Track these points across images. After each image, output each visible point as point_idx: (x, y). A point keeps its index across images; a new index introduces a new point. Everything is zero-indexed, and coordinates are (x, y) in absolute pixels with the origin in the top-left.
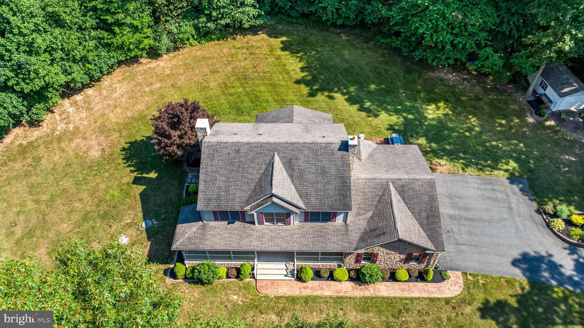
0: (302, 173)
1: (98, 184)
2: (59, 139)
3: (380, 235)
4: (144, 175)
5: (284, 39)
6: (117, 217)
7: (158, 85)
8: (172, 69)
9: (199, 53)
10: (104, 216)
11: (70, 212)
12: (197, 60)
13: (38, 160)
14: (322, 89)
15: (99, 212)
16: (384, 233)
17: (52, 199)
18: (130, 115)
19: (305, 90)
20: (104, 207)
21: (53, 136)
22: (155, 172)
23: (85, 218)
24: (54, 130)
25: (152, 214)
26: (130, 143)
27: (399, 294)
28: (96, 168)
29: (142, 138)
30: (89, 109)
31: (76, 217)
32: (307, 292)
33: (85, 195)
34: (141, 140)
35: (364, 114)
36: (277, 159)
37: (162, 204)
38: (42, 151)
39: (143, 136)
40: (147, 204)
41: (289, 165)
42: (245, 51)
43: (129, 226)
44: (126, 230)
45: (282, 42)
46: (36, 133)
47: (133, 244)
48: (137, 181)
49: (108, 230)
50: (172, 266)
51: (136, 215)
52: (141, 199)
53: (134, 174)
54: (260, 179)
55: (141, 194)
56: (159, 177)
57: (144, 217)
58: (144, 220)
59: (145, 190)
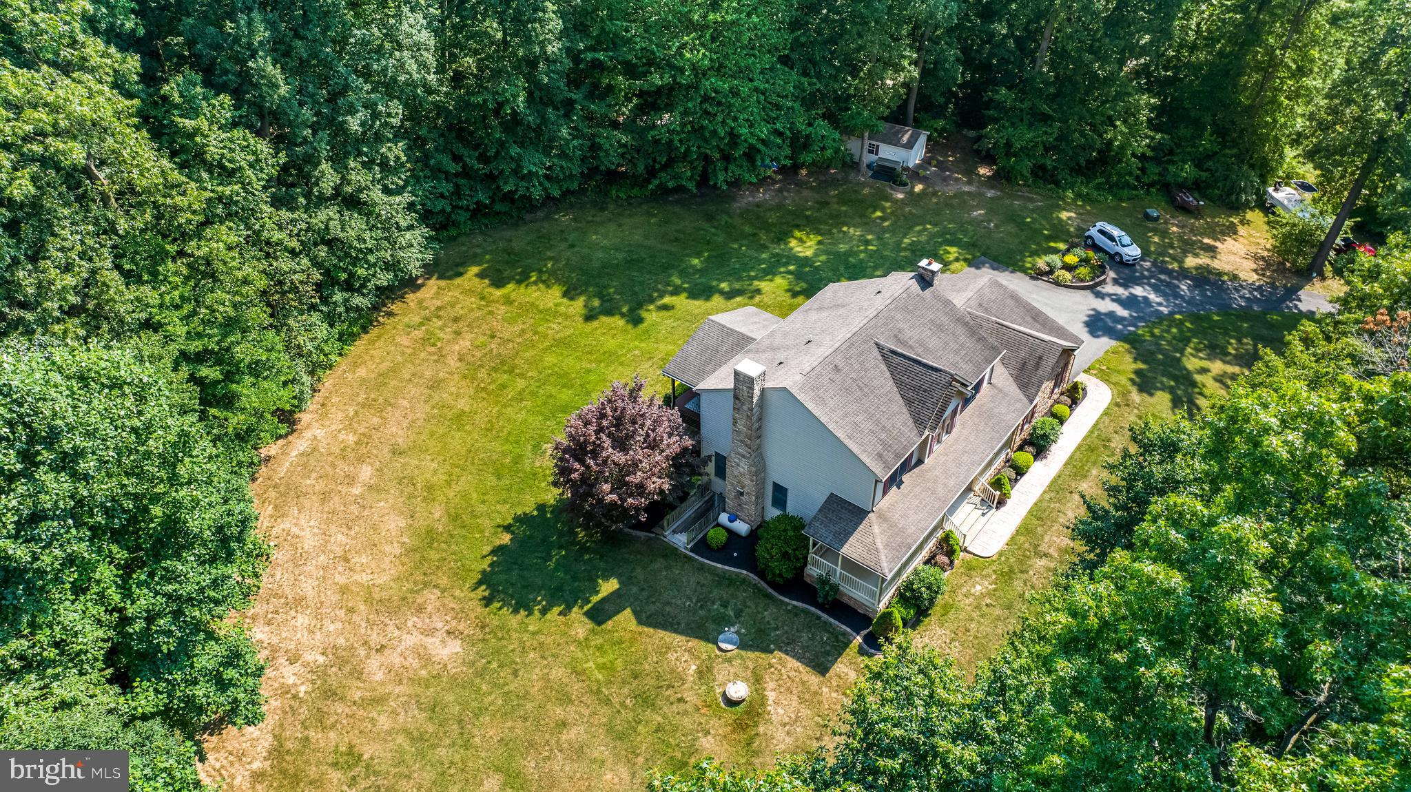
1: (545, 677)
2: (330, 694)
3: (1038, 363)
4: (595, 599)
5: (473, 270)
6: (666, 681)
7: (367, 469)
10: (645, 701)
11: (580, 755)
12: (376, 385)
13: (351, 759)
15: (623, 704)
16: (1040, 358)
17: (511, 773)
18: (398, 550)
19: (615, 321)
20: (620, 694)
21: (301, 701)
22: (606, 578)
23: (620, 734)
25: (710, 626)
26: (480, 583)
28: (494, 665)
29: (489, 560)
31: (601, 750)
33: (556, 712)
34: (490, 565)
35: (743, 298)
37: (698, 601)
39: (485, 557)
40: (678, 624)
42: (438, 322)
43: (706, 671)
44: (714, 680)
47: (757, 680)
48: (599, 615)
49: (689, 707)
50: (859, 639)
51: (689, 651)
52: (654, 627)
53: (576, 613)
54: (899, 384)
55: (640, 622)
56: (624, 578)
57: (707, 640)
58: (715, 643)
59: (635, 613)
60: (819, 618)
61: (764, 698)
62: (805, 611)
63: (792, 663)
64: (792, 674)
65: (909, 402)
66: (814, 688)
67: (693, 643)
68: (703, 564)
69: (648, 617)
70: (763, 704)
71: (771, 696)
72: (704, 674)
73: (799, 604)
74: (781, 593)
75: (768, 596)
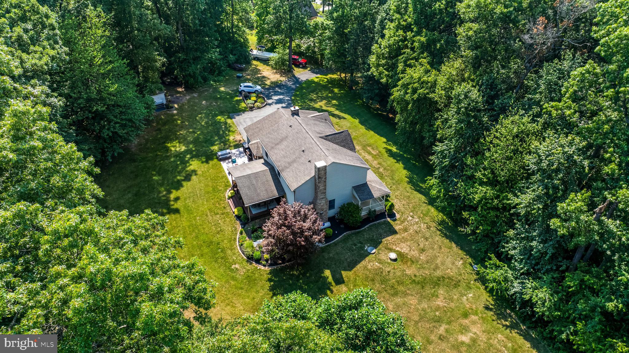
4: (331, 280)
22: (323, 273)
25: (363, 252)
37: (350, 251)
40: (356, 260)
44: (385, 260)
47: (391, 250)
48: (339, 281)
49: (392, 271)
50: (388, 219)
51: (369, 262)
52: (354, 267)
53: (335, 288)
54: (337, 143)
55: (350, 270)
56: (326, 267)
57: (367, 256)
58: (370, 254)
59: (345, 270)
60: (375, 224)
61: (398, 251)
62: (371, 226)
63: (389, 238)
64: (393, 240)
65: (344, 146)
66: (401, 237)
67: (367, 259)
68: (334, 243)
69: (349, 266)
70: (400, 252)
71: (398, 249)
72: (380, 262)
73: (367, 226)
74: (360, 228)
75: (358, 232)
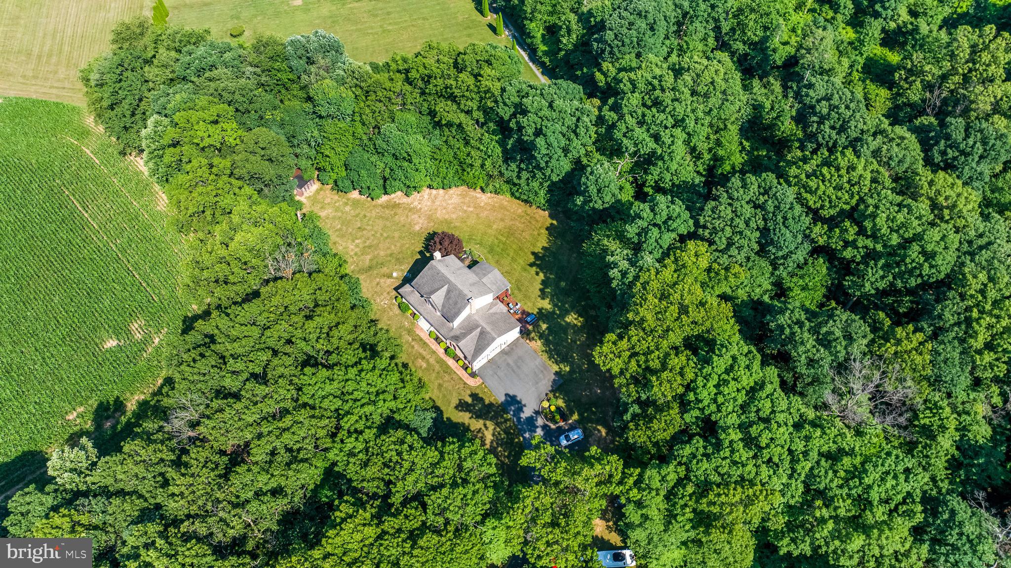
0: (449, 298)
1: (407, 243)
2: (410, 210)
5: (555, 222)
6: (401, 263)
7: (471, 209)
8: (486, 204)
9: (506, 203)
10: (397, 259)
11: (388, 248)
12: (502, 207)
13: (395, 214)
14: (538, 266)
15: (397, 256)
17: (387, 238)
19: (532, 259)
20: (400, 256)
21: (409, 206)
23: (391, 255)
24: (412, 203)
27: (453, 367)
28: (412, 235)
30: (433, 202)
31: (389, 252)
32: (427, 341)
33: (398, 245)
35: (539, 293)
36: (446, 287)
38: (400, 211)
41: (448, 292)
42: (528, 218)
43: (402, 270)
45: (552, 224)
46: (405, 200)
